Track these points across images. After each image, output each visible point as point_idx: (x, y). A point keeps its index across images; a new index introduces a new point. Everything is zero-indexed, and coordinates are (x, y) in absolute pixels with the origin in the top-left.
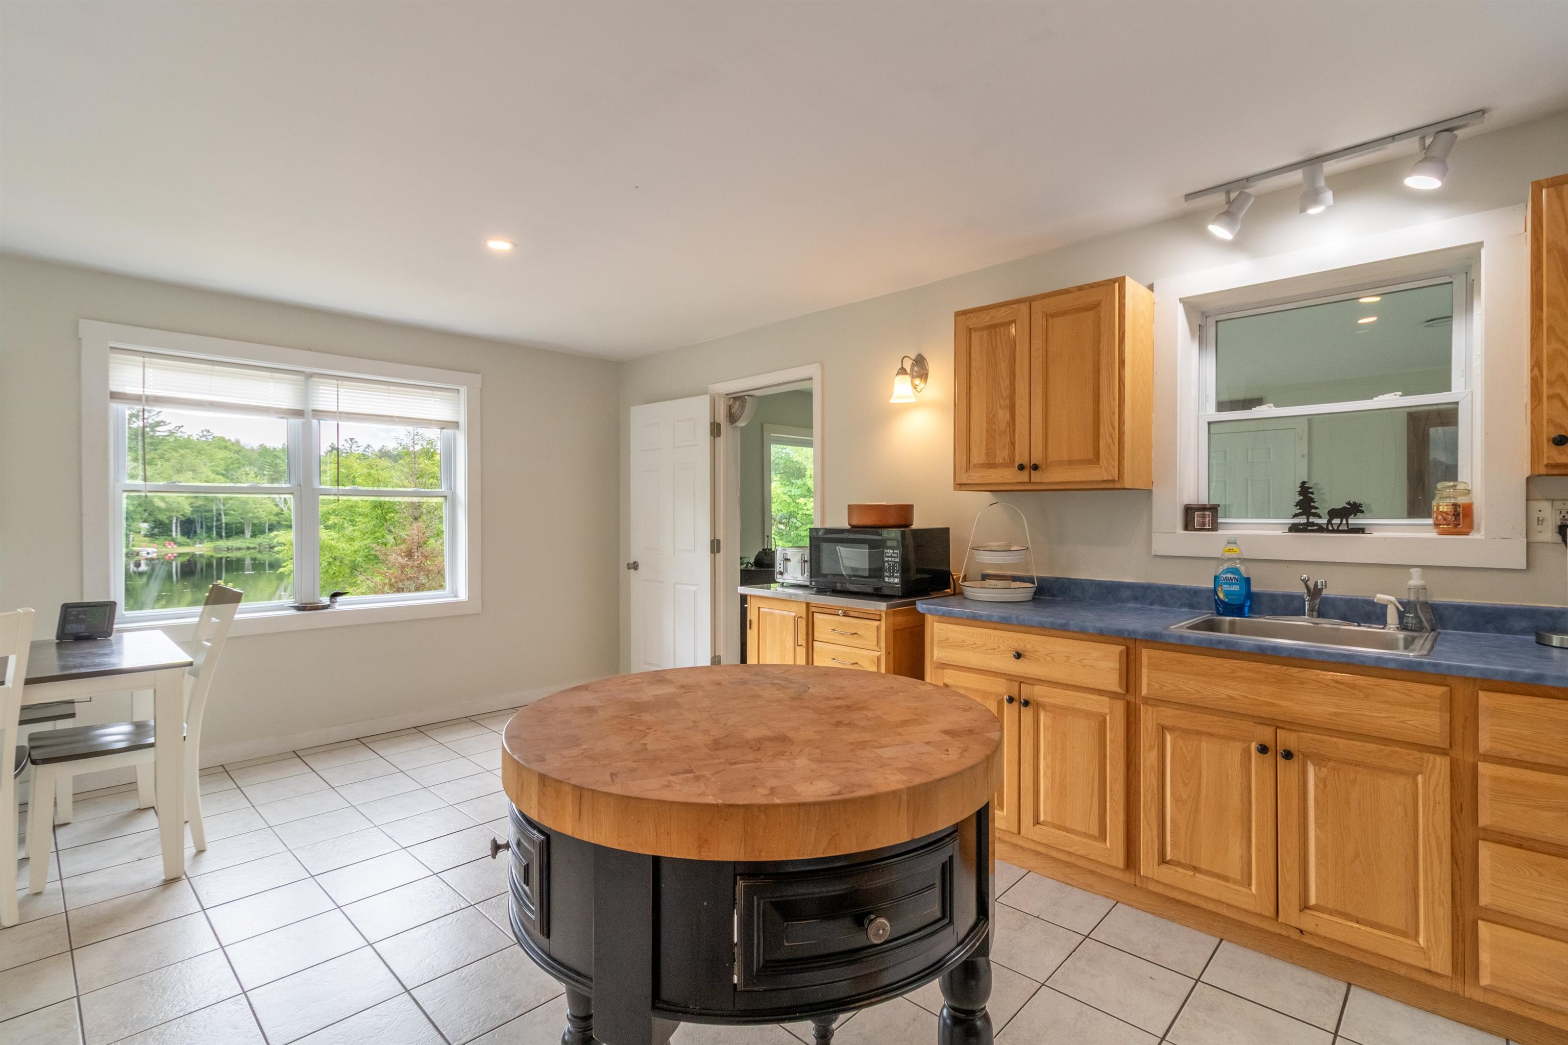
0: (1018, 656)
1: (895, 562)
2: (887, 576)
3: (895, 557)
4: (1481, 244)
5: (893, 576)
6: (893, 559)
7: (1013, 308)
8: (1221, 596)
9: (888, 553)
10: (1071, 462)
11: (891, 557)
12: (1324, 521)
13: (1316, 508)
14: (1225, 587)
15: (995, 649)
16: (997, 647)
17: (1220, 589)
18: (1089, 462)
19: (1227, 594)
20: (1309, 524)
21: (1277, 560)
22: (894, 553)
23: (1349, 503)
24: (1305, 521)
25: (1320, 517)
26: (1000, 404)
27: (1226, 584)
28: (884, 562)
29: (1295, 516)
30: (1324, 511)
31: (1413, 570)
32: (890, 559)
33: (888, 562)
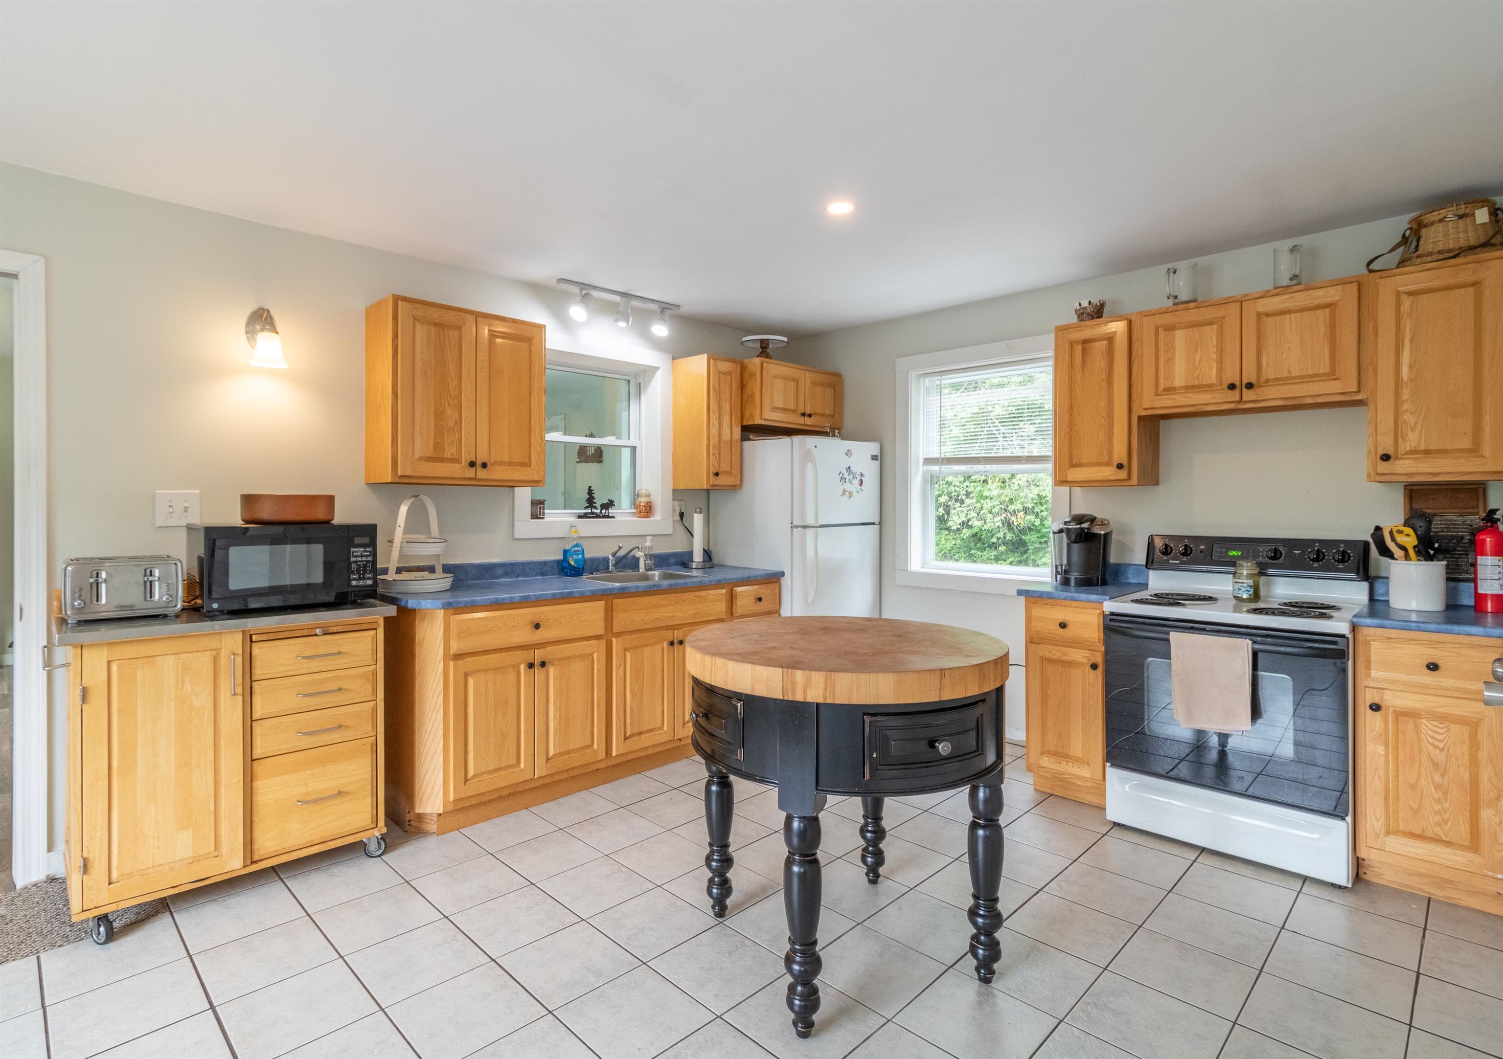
0: (537, 626)
1: (368, 562)
2: (355, 579)
3: (366, 556)
4: (658, 368)
5: (364, 578)
6: (364, 559)
7: (461, 315)
8: (572, 563)
9: (356, 552)
10: (510, 464)
11: (362, 556)
12: (598, 511)
13: (595, 503)
14: (575, 557)
15: (514, 626)
16: (516, 624)
17: (571, 559)
18: (524, 465)
19: (576, 561)
20: (592, 513)
21: (585, 537)
22: (365, 551)
23: (609, 500)
24: (590, 511)
25: (597, 509)
26: (448, 403)
27: (576, 554)
28: (350, 563)
29: (586, 508)
30: (598, 505)
31: (648, 537)
32: (359, 559)
33: (355, 562)
